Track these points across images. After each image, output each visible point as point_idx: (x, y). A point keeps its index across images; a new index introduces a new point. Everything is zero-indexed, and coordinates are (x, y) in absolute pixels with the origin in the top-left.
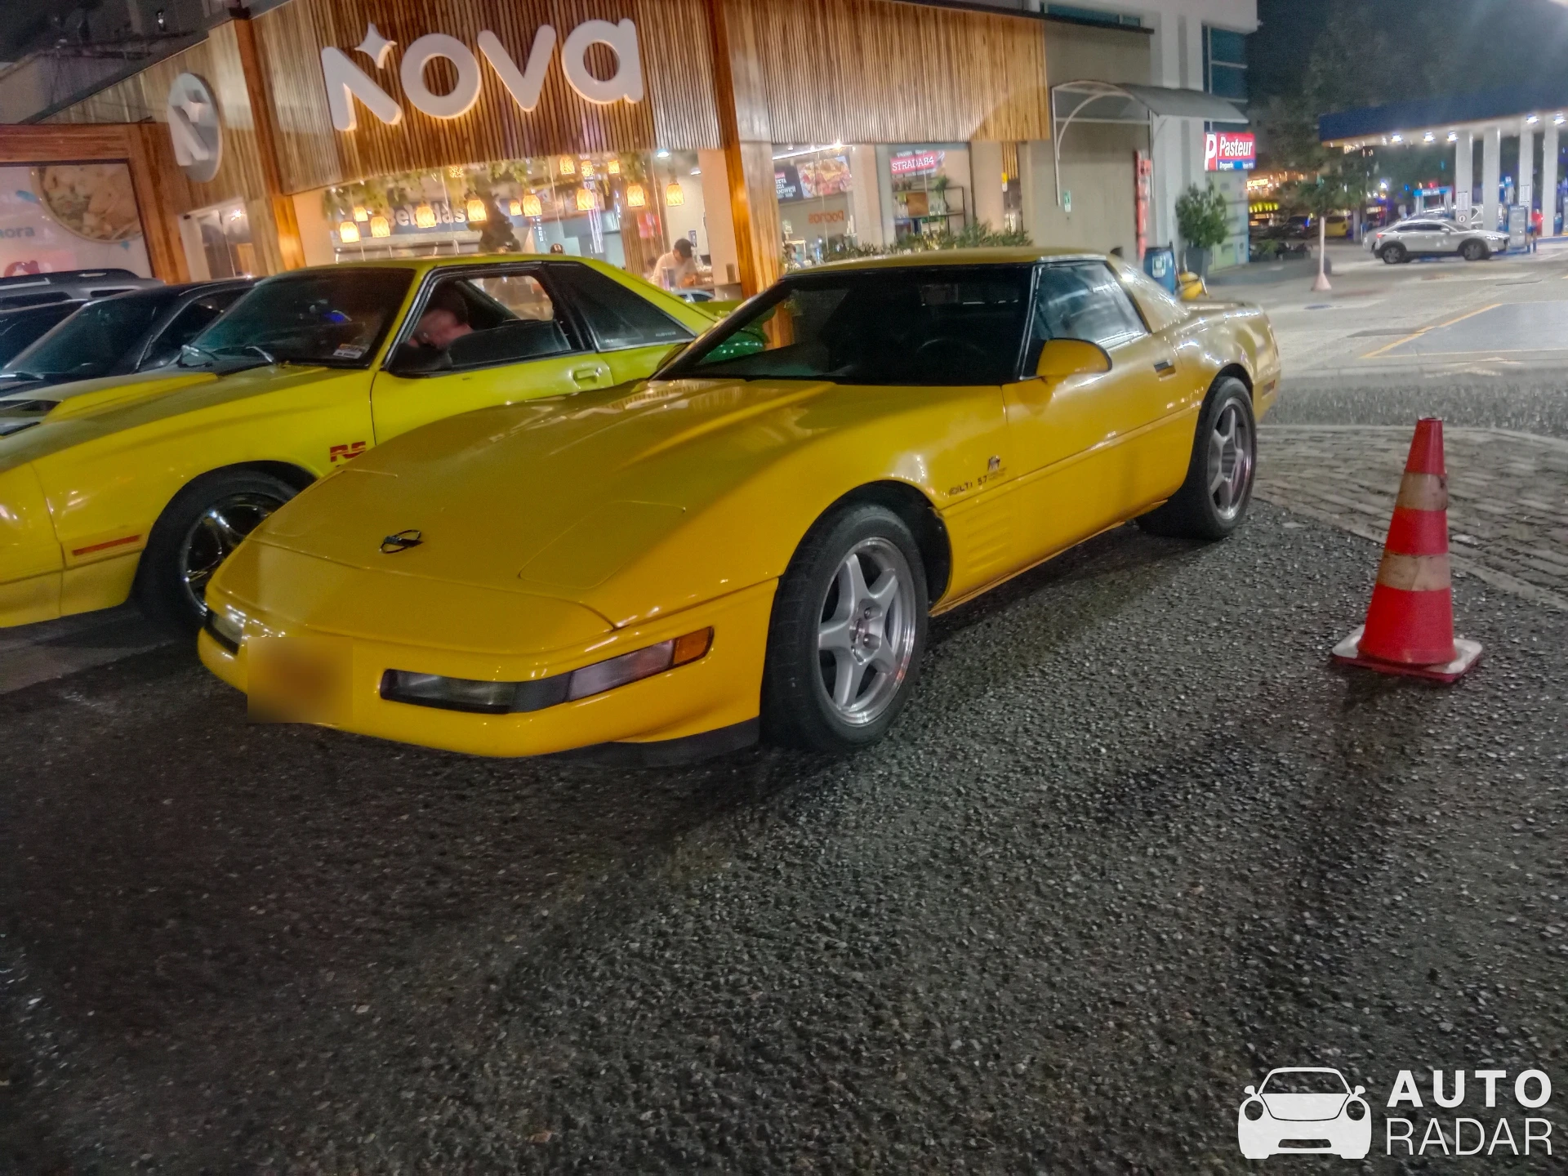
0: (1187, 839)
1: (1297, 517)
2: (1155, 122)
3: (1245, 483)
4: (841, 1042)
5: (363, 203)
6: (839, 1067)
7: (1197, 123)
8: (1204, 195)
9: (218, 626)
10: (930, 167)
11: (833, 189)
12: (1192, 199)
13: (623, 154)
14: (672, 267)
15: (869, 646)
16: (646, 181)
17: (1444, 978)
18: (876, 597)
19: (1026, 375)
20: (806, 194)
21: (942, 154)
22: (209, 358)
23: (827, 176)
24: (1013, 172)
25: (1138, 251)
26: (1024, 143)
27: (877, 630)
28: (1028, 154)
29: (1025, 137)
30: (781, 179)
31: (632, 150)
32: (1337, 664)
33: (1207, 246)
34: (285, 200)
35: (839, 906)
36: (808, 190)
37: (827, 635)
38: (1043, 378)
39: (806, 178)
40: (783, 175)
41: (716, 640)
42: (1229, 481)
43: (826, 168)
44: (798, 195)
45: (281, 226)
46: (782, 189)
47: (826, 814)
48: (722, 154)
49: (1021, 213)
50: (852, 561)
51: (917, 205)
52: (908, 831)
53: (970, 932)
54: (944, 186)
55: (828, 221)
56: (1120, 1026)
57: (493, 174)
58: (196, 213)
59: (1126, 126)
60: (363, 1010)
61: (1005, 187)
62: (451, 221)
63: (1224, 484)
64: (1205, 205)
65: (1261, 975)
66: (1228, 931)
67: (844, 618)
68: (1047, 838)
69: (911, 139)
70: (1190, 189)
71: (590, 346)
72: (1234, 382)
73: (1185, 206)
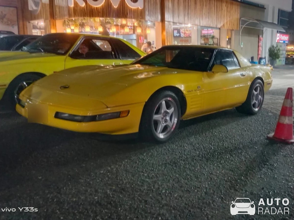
0: (224, 164)
1: (272, 113)
2: (265, 29)
3: (261, 104)
4: (140, 190)
5: (73, 25)
6: (139, 193)
7: (275, 31)
8: (275, 47)
9: (22, 103)
10: (211, 33)
11: (188, 35)
12: (272, 48)
13: (137, 20)
14: (146, 47)
15: (166, 121)
16: (142, 27)
17: (265, 189)
18: (168, 111)
19: (209, 71)
20: (182, 36)
21: (214, 30)
22: (29, 50)
23: (187, 32)
24: (230, 37)
25: (258, 58)
26: (233, 30)
27: (168, 118)
28: (233, 33)
29: (233, 29)
30: (176, 32)
31: (139, 20)
32: (268, 138)
33: (275, 59)
34: (54, 21)
35: (147, 169)
36: (182, 35)
37: (156, 117)
38: (213, 72)
39: (182, 32)
40: (177, 31)
41: (130, 113)
42: (257, 102)
43: (187, 30)
44: (180, 36)
45: (52, 27)
46: (176, 34)
47: (150, 154)
48: (161, 24)
49: (231, 46)
50: (164, 102)
51: (206, 41)
52: (167, 158)
53: (173, 175)
54: (213, 37)
55: (184, 42)
56: (197, 191)
57: (105, 21)
58: (32, 22)
59: (257, 29)
60: (40, 178)
61: (227, 40)
62: (95, 32)
63: (255, 103)
64: (275, 50)
65: (229, 186)
66: (225, 179)
67: (161, 114)
68: (195, 161)
69: (206, 26)
70: (272, 46)
71: (119, 58)
72: (259, 81)
73: (271, 50)
